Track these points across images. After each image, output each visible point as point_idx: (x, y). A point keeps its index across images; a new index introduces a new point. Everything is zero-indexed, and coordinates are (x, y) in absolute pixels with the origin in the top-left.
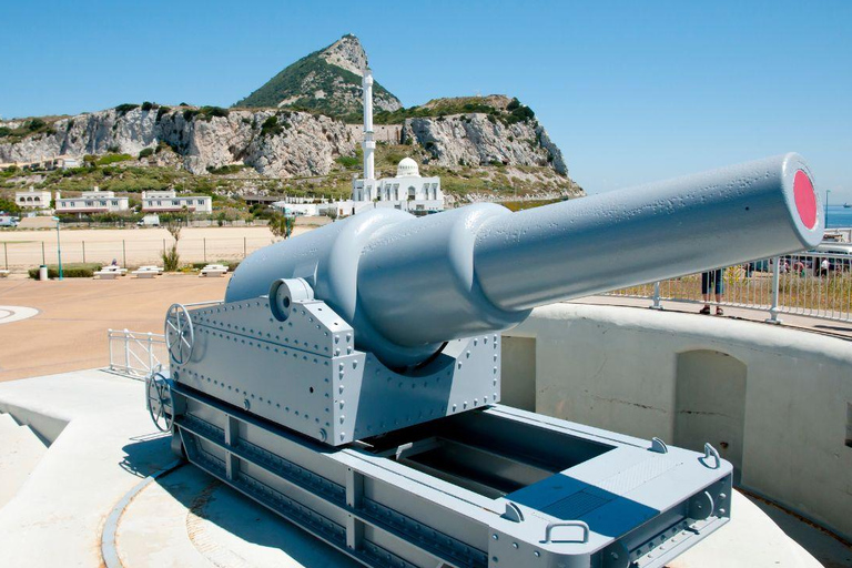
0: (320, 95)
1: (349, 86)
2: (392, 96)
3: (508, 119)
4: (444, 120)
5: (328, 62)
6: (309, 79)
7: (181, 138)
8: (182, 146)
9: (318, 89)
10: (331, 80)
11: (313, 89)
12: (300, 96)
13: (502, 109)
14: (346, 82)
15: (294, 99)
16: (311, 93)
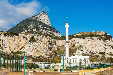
0: (35, 30)
1: (44, 28)
2: (58, 31)
3: (104, 39)
4: (85, 39)
5: (38, 20)
6: (31, 25)
7: (2, 42)
8: (3, 45)
9: (34, 28)
10: (38, 25)
11: (32, 28)
12: (28, 31)
13: (102, 36)
14: (43, 26)
15: (26, 31)
16: (32, 30)
